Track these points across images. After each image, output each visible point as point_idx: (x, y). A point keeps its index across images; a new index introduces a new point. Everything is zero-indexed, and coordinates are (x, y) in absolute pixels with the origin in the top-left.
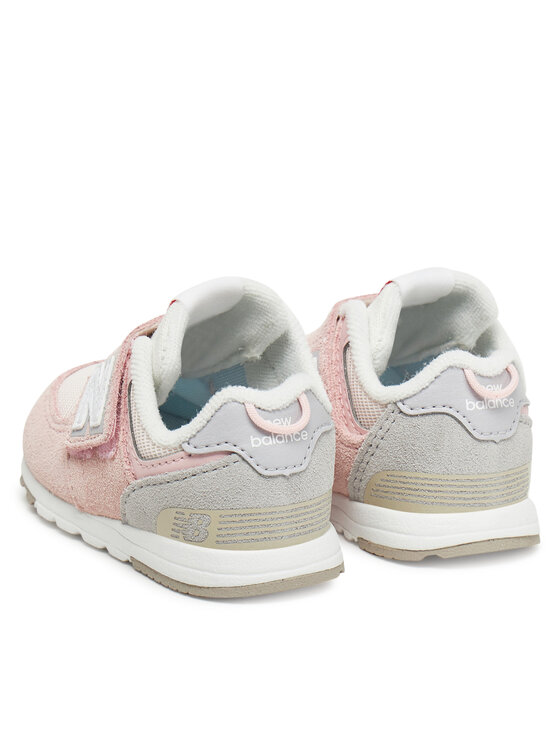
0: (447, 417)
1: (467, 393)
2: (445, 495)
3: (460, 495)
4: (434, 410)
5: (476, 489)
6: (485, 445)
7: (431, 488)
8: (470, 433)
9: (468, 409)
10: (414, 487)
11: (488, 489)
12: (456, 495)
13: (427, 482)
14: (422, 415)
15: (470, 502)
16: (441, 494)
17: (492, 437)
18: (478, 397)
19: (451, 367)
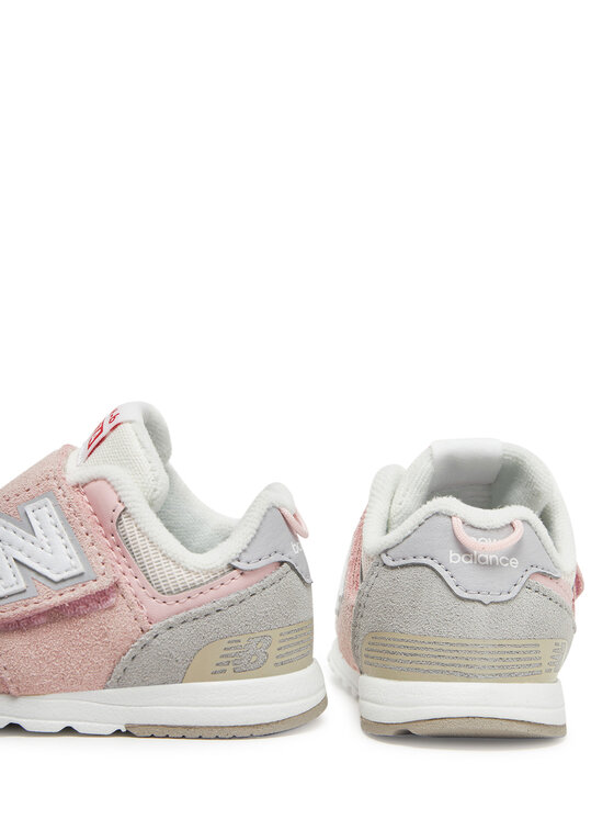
0: (427, 570)
1: (452, 544)
2: (421, 659)
3: (438, 660)
4: (413, 561)
5: (456, 654)
6: (469, 605)
7: (407, 651)
8: (451, 590)
9: (451, 561)
10: (391, 649)
11: (472, 656)
12: (433, 660)
13: (404, 643)
14: (402, 566)
15: (448, 668)
16: (417, 658)
17: (478, 597)
18: (464, 550)
19: (437, 514)
